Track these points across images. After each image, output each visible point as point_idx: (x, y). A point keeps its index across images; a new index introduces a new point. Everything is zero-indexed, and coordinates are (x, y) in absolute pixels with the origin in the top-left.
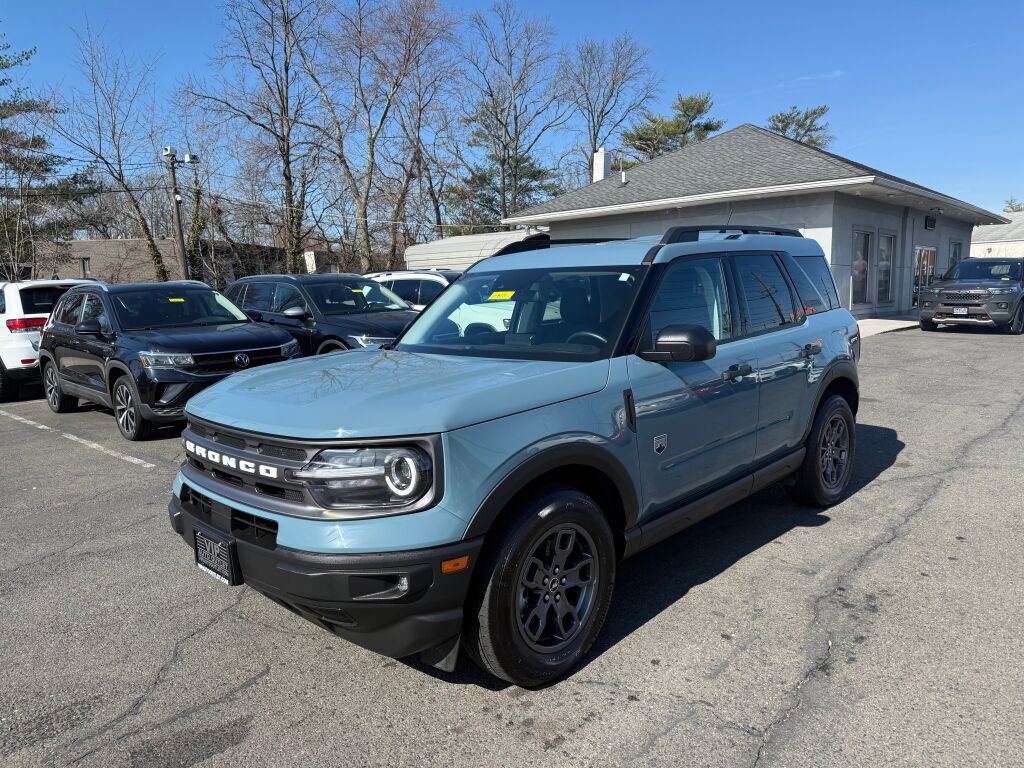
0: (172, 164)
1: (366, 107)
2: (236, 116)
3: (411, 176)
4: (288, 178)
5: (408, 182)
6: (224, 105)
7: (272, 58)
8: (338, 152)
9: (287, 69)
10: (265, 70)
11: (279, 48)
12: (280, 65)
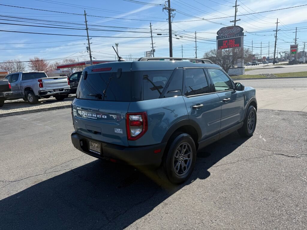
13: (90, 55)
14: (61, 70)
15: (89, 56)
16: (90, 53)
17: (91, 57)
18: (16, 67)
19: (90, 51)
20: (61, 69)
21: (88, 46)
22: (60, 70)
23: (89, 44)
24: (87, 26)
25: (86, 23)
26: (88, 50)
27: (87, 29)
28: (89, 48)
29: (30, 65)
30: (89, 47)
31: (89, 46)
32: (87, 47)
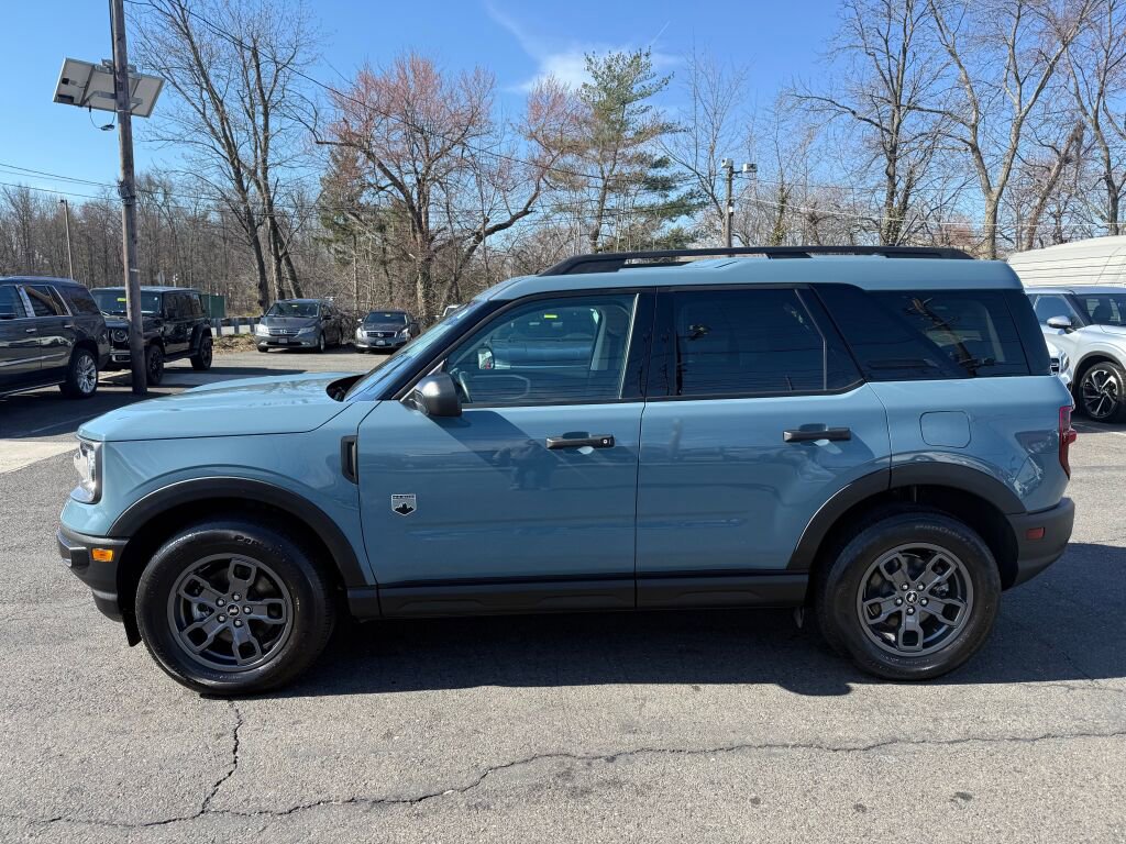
0: (730, 176)
1: (1017, 78)
2: (841, 113)
3: (1066, 160)
4: (891, 177)
5: (1060, 168)
6: (826, 103)
7: (886, 41)
8: (970, 140)
9: (905, 52)
10: (880, 56)
11: (897, 29)
12: (896, 48)
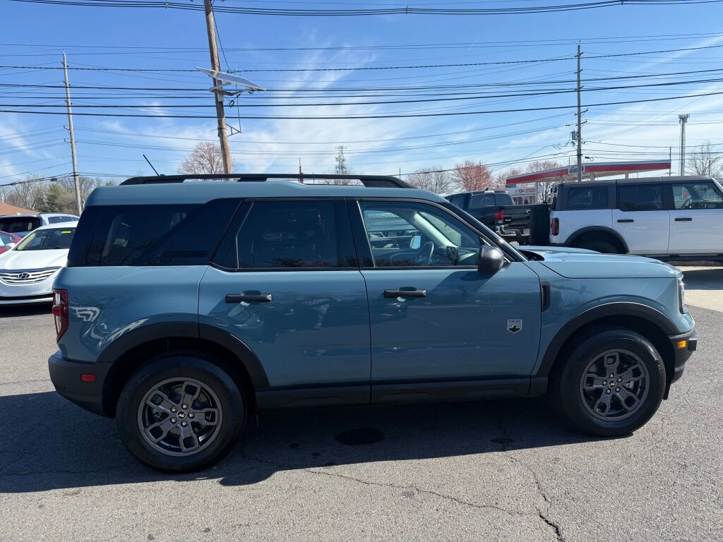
13: (579, 150)
14: (519, 186)
15: (576, 153)
16: (579, 146)
17: (579, 155)
18: (434, 181)
19: (579, 141)
20: (517, 185)
21: (576, 129)
22: (515, 186)
23: (579, 124)
24: (579, 84)
25: (579, 76)
26: (574, 138)
27: (579, 90)
28: (577, 136)
29: (454, 178)
30: (579, 132)
31: (579, 129)
32: (573, 133)
